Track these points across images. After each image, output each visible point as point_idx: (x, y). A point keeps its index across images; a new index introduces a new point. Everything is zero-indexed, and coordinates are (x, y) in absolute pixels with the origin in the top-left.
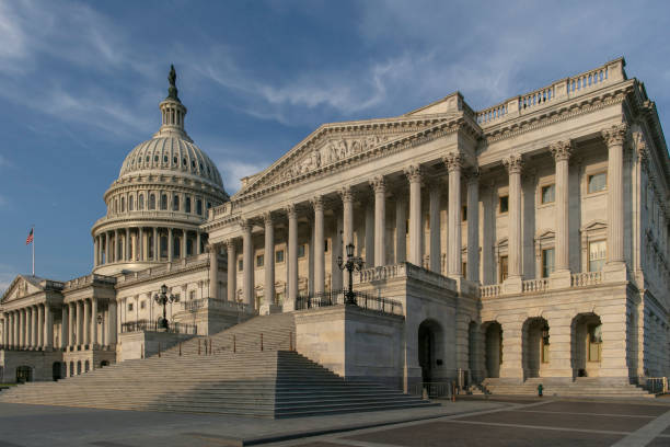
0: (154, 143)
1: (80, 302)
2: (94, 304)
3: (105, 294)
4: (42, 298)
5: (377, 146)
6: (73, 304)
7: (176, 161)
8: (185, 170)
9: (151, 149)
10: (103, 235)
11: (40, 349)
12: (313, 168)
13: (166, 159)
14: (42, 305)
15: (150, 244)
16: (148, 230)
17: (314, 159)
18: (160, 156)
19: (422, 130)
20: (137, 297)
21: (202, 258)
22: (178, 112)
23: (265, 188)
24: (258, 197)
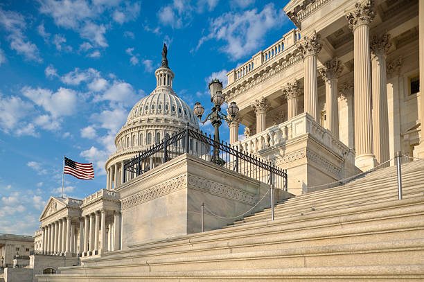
0: (151, 97)
1: (93, 214)
2: (103, 215)
3: (112, 208)
4: (66, 213)
6: (88, 216)
7: (167, 108)
8: (173, 115)
9: (149, 101)
10: (113, 167)
11: (63, 254)
13: (160, 107)
14: (65, 219)
18: (155, 105)
22: (168, 76)
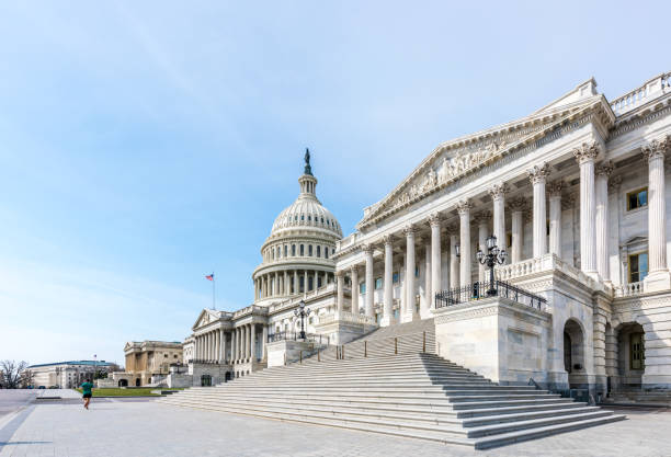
0: (295, 207)
1: (244, 327)
2: (253, 328)
3: (260, 321)
4: (219, 325)
5: (497, 153)
6: (239, 328)
7: (310, 219)
8: (309, 225)
10: (260, 278)
11: (217, 362)
12: (431, 187)
13: (303, 218)
14: (218, 330)
15: (292, 283)
16: (290, 272)
17: (432, 179)
18: (299, 216)
19: (550, 126)
20: (283, 321)
21: (330, 288)
22: (311, 183)
23: (385, 213)
24: (380, 222)
